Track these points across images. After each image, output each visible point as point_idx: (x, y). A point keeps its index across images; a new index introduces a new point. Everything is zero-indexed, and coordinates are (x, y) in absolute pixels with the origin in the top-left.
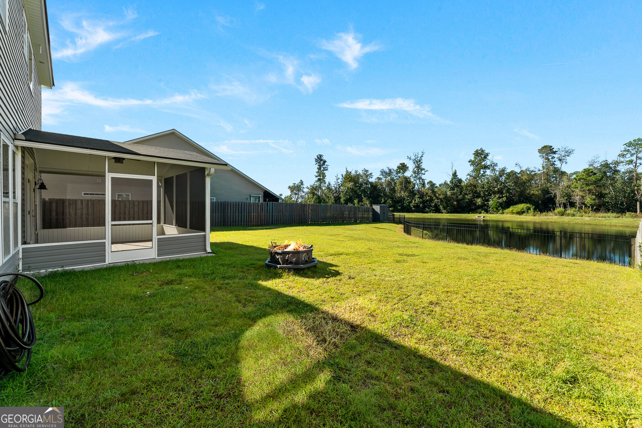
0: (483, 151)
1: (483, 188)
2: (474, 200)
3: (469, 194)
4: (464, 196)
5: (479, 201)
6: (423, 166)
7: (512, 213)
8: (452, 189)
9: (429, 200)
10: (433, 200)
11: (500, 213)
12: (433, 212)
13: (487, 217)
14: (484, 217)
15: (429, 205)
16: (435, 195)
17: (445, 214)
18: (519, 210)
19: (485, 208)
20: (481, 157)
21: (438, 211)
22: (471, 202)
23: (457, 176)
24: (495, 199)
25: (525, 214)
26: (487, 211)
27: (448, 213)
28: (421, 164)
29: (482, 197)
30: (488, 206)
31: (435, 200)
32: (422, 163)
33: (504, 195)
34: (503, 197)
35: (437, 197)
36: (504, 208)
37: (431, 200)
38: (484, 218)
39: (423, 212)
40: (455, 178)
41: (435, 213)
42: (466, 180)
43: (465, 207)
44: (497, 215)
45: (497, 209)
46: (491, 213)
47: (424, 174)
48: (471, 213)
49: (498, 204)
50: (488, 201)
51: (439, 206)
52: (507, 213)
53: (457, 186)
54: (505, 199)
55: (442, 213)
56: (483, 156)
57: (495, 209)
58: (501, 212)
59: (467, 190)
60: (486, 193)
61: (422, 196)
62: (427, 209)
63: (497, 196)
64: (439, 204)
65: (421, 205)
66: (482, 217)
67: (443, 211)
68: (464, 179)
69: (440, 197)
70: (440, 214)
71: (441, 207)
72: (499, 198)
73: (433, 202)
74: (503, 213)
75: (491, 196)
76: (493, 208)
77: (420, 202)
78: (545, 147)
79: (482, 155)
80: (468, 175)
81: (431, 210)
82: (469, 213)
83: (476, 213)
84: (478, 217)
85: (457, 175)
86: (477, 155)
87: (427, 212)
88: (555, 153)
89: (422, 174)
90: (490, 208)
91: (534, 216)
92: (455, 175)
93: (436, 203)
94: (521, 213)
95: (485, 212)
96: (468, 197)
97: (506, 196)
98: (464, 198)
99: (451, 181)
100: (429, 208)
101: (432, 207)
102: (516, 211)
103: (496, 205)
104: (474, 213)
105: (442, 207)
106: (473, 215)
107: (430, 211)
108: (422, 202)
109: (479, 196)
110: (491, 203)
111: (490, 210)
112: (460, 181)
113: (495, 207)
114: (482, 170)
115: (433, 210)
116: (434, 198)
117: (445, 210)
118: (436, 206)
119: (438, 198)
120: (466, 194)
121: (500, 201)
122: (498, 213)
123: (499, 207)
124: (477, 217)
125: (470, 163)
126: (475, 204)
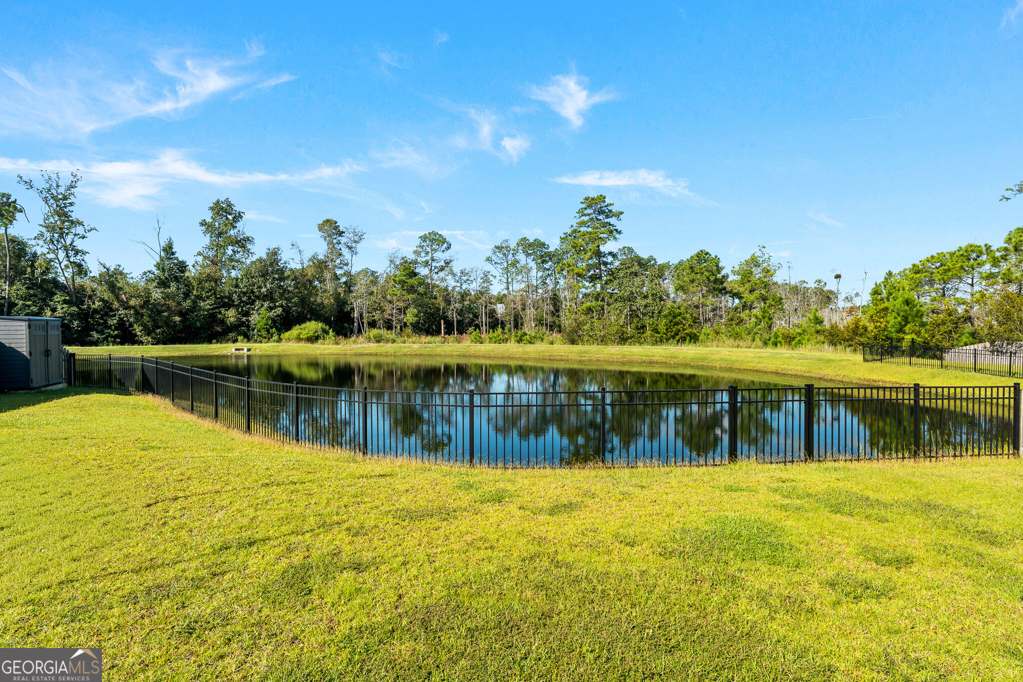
0: (230, 205)
1: (237, 286)
2: (220, 313)
3: (208, 297)
4: (194, 302)
5: (231, 315)
6: (76, 214)
7: (299, 339)
8: (163, 284)
9: (101, 310)
10: (112, 310)
11: (274, 341)
12: (114, 343)
13: (255, 349)
14: (249, 350)
15: (99, 324)
16: (117, 297)
17: (150, 346)
18: (311, 333)
19: (243, 330)
20: (227, 219)
21: (127, 337)
22: (212, 318)
23: (173, 253)
24: (263, 310)
25: (320, 341)
26: (248, 338)
27: (157, 344)
28: (71, 208)
29: (236, 306)
30: (248, 326)
31: (118, 310)
32: (71, 204)
33: (277, 304)
34: (275, 307)
35: (122, 301)
36: (280, 331)
37: (108, 309)
38: (249, 353)
39: (83, 344)
40: (169, 259)
41: (122, 343)
42: (194, 266)
43: (201, 328)
44: (269, 344)
45: (268, 331)
46: (256, 341)
47: (83, 237)
48: (214, 341)
49: (270, 322)
50: (247, 314)
51: (131, 325)
52: (289, 340)
53: (176, 279)
54: (279, 311)
55: (141, 343)
56: (230, 217)
57: (264, 333)
58: (276, 337)
59: (203, 289)
60: (244, 299)
61: (77, 296)
62: (95, 335)
63: (266, 304)
64: (132, 320)
65: (76, 323)
66: (245, 350)
67: (144, 339)
68: (190, 263)
69: (132, 302)
70: (136, 346)
71: (138, 329)
72: (271, 309)
73: (115, 315)
74: (280, 340)
75: (253, 303)
76: (259, 331)
77: (71, 315)
78: (328, 221)
79: (230, 214)
80: (200, 254)
81: (108, 337)
82: (210, 342)
83: (227, 341)
84: (236, 350)
85: (174, 250)
86: (218, 213)
87: (96, 343)
88: (341, 234)
89: (75, 235)
90: (253, 330)
91: (337, 343)
92: (169, 250)
93: (121, 319)
94: (313, 339)
95: (245, 340)
96: (206, 305)
97: (282, 306)
98: (194, 308)
99: (158, 264)
100: (101, 332)
101: (110, 327)
102: (306, 336)
103: (267, 324)
104: (221, 343)
105: (141, 328)
106: (219, 345)
107: (106, 339)
108: (79, 314)
109: (228, 306)
110: (254, 318)
111: (254, 335)
112: (182, 267)
113: (263, 328)
114: (230, 248)
115: (115, 337)
116: (116, 305)
117: (148, 335)
118: (121, 324)
119: (127, 307)
120: (199, 297)
121: (272, 314)
122: (271, 340)
123: (272, 328)
124: (233, 350)
125: (203, 228)
126: (222, 322)
